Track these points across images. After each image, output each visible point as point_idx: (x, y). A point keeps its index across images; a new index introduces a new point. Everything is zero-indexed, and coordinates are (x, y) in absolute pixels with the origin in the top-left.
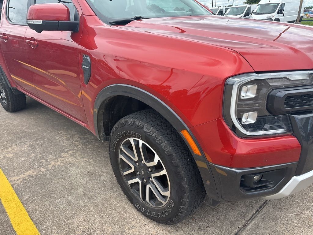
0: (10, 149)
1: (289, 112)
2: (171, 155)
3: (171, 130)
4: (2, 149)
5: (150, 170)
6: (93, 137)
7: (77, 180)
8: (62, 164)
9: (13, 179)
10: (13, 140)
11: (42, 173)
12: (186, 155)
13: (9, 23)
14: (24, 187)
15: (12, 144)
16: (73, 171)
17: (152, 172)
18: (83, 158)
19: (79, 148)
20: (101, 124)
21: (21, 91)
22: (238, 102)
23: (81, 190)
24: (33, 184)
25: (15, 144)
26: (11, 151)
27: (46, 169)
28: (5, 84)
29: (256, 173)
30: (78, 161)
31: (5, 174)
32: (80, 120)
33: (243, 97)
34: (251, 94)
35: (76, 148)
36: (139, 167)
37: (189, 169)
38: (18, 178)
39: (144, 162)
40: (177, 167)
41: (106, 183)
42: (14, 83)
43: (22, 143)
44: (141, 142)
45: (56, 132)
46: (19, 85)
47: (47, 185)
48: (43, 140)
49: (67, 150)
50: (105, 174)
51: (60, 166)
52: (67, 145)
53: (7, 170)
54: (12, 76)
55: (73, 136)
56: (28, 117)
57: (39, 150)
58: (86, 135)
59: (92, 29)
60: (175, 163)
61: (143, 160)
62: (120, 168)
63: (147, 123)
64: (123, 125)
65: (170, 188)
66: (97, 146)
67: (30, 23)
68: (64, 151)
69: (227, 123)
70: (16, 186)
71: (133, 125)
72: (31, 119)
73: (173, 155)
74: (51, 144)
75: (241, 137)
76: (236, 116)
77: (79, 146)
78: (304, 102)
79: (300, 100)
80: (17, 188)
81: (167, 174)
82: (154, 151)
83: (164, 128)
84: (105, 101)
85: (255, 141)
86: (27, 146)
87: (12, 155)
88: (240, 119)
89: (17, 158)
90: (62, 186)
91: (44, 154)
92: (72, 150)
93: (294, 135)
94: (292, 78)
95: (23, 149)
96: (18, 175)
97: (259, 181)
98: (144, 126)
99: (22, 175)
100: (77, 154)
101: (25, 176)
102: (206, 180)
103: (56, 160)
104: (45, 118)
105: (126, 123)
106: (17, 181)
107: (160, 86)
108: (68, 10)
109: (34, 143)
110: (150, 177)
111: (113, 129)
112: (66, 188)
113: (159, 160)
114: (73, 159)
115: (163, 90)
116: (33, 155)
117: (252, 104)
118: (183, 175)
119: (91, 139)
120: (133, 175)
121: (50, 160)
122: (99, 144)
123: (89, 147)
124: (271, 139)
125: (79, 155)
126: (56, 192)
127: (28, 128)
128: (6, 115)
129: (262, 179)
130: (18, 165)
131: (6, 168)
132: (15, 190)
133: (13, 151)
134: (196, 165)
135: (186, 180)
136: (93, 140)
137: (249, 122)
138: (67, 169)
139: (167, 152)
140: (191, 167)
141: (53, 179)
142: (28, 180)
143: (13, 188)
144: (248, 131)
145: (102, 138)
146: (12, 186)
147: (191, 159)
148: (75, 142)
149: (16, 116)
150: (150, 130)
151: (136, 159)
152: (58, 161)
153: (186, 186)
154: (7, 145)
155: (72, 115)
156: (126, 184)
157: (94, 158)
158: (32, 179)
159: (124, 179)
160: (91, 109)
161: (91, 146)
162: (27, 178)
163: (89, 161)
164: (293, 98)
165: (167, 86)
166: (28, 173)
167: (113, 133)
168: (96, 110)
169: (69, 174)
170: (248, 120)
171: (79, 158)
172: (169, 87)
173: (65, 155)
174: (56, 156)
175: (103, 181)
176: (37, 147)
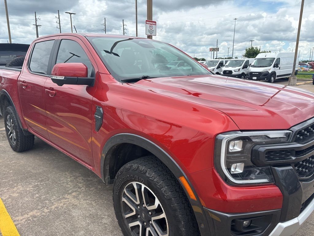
0: (15, 189)
1: (270, 164)
2: (170, 199)
3: (171, 176)
4: (8, 188)
5: (150, 213)
6: (96, 180)
7: (79, 222)
8: (65, 206)
9: (17, 218)
10: (19, 180)
11: (44, 214)
12: (183, 199)
13: (30, 73)
14: (28, 227)
15: (18, 183)
16: (75, 213)
17: (152, 215)
18: (86, 200)
19: (83, 189)
20: (107, 168)
21: (31, 132)
22: (227, 154)
23: (82, 232)
24: (36, 224)
25: (20, 184)
26: (16, 190)
27: (49, 210)
28: (17, 125)
29: (245, 219)
30: (81, 203)
31: (10, 213)
32: (86, 163)
33: (231, 150)
34: (238, 149)
35: (79, 190)
36: (141, 210)
37: (186, 213)
38: (22, 218)
39: (145, 205)
40: (175, 210)
41: (107, 225)
42: (26, 125)
43: (27, 184)
44: (143, 186)
45: (61, 173)
46: (31, 127)
47: (49, 226)
48: (48, 180)
49: (70, 191)
50: (106, 217)
51: (63, 208)
52: (71, 186)
53: (11, 210)
54: (25, 119)
55: (77, 178)
56: (34, 157)
57: (43, 191)
58: (90, 178)
59: (106, 85)
60: (174, 207)
61: (144, 204)
62: (122, 211)
63: (150, 168)
64: (128, 170)
65: (168, 231)
66: (100, 188)
67: (54, 78)
68: (68, 192)
69: (218, 172)
70: (19, 225)
71: (137, 170)
72: (37, 159)
73: (172, 200)
74: (55, 185)
75: (231, 185)
76: (225, 167)
77: (83, 188)
78: (283, 156)
79: (278, 155)
80: (21, 228)
81: (166, 217)
82: (155, 195)
83: (164, 174)
84: (113, 147)
85: (242, 189)
86: (31, 186)
87: (17, 195)
88: (229, 169)
89: (22, 198)
90: (64, 228)
91: (48, 195)
92: (75, 191)
93: (276, 185)
94: (271, 136)
95: (28, 189)
96: (22, 215)
97: (249, 227)
98: (146, 171)
99: (26, 215)
100: (80, 196)
101: (29, 216)
102: (201, 224)
103: (59, 202)
104: (51, 159)
105: (130, 168)
106: (21, 220)
107: (162, 135)
108: (87, 69)
109: (39, 183)
110: (150, 221)
111: (118, 173)
112: (68, 230)
113: (159, 204)
114: (76, 201)
115: (165, 139)
116: (37, 195)
117: (239, 156)
118: (181, 219)
119: (94, 182)
120: (134, 218)
121: (53, 201)
122: (102, 187)
123: (92, 189)
124: (257, 187)
125: (82, 197)
126: (58, 234)
127: (33, 169)
128: (13, 155)
129: (251, 225)
130: (22, 205)
131: (11, 207)
132: (18, 230)
133: (18, 191)
134: (193, 210)
135: (183, 223)
136: (96, 182)
137: (237, 171)
138: (69, 211)
139: (166, 196)
140: (188, 211)
141: (55, 221)
142: (32, 220)
143: (17, 228)
144: (236, 179)
145: (107, 181)
146: (16, 225)
147: (188, 204)
148: (79, 184)
149: (23, 156)
150: (152, 175)
151: (138, 202)
152: (61, 202)
153: (183, 229)
154: (13, 185)
155: (80, 158)
156: (127, 227)
157: (96, 201)
158: (35, 219)
159: (126, 222)
160: (100, 153)
161: (94, 188)
162: (30, 218)
163: (91, 204)
164: (273, 153)
165: (169, 136)
166: (31, 213)
167: (118, 176)
168: (104, 155)
169: (71, 215)
170: (237, 170)
171: (82, 200)
172: (172, 137)
173: (68, 197)
174: (59, 197)
175: (104, 224)
176: (42, 188)
